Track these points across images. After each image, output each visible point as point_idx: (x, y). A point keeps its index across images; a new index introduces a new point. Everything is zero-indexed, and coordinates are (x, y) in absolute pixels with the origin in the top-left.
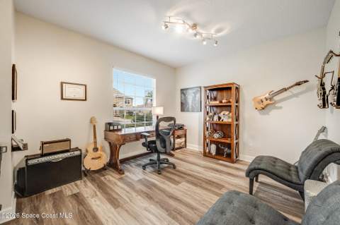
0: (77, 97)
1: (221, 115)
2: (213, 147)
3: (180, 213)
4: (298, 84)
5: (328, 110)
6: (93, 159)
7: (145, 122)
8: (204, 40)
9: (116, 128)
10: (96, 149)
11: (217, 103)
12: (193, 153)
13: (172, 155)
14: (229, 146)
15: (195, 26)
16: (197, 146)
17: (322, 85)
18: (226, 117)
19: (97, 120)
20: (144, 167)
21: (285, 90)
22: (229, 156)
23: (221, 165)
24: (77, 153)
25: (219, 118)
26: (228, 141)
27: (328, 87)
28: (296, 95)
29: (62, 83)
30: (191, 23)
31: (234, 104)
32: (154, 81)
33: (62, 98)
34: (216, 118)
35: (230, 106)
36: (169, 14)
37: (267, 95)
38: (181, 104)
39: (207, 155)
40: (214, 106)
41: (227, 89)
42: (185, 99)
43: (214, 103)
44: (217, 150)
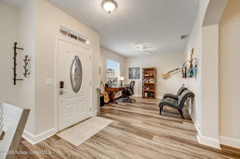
4: (176, 69)
6: (106, 98)
8: (147, 52)
9: (110, 86)
10: (105, 94)
11: (148, 75)
14: (153, 93)
18: (151, 81)
19: (103, 82)
21: (172, 71)
22: (153, 96)
24: (102, 95)
25: (149, 82)
26: (153, 91)
28: (176, 73)
30: (144, 47)
31: (155, 76)
32: (119, 64)
34: (147, 81)
35: (153, 77)
37: (166, 73)
38: (129, 75)
39: (144, 97)
40: (146, 77)
41: (152, 69)
42: (132, 73)
43: (146, 75)
44: (148, 95)
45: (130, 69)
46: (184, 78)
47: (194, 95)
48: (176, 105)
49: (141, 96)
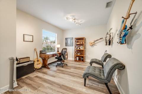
0: (29, 40)
1: (80, 47)
2: (78, 58)
3: (75, 75)
4: (101, 39)
5: (107, 46)
6: (37, 64)
7: (50, 51)
8: (77, 24)
9: (44, 52)
10: (38, 61)
11: (79, 43)
12: (70, 61)
13: (64, 62)
14: (83, 57)
15: (75, 19)
16: (72, 58)
17: (106, 40)
18: (82, 48)
19: (37, 49)
20: (56, 66)
21: (98, 40)
22: (83, 60)
23: (81, 63)
24: (32, 62)
25: (80, 48)
26: (83, 55)
27: (107, 40)
28: (100, 42)
29: (24, 35)
30: (74, 18)
31: (84, 44)
33: (24, 41)
34: (78, 48)
35: (83, 45)
36: (68, 15)
37: (93, 42)
38: (66, 43)
39: (76, 61)
40: (77, 45)
41: (82, 39)
42: (67, 42)
43: (77, 43)
44: (79, 59)
45: (66, 39)
46: (108, 46)
47: (124, 66)
48: (102, 77)
49: (74, 59)
